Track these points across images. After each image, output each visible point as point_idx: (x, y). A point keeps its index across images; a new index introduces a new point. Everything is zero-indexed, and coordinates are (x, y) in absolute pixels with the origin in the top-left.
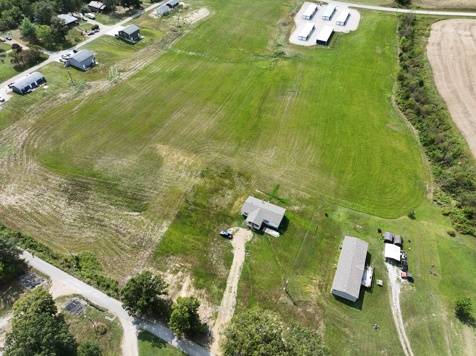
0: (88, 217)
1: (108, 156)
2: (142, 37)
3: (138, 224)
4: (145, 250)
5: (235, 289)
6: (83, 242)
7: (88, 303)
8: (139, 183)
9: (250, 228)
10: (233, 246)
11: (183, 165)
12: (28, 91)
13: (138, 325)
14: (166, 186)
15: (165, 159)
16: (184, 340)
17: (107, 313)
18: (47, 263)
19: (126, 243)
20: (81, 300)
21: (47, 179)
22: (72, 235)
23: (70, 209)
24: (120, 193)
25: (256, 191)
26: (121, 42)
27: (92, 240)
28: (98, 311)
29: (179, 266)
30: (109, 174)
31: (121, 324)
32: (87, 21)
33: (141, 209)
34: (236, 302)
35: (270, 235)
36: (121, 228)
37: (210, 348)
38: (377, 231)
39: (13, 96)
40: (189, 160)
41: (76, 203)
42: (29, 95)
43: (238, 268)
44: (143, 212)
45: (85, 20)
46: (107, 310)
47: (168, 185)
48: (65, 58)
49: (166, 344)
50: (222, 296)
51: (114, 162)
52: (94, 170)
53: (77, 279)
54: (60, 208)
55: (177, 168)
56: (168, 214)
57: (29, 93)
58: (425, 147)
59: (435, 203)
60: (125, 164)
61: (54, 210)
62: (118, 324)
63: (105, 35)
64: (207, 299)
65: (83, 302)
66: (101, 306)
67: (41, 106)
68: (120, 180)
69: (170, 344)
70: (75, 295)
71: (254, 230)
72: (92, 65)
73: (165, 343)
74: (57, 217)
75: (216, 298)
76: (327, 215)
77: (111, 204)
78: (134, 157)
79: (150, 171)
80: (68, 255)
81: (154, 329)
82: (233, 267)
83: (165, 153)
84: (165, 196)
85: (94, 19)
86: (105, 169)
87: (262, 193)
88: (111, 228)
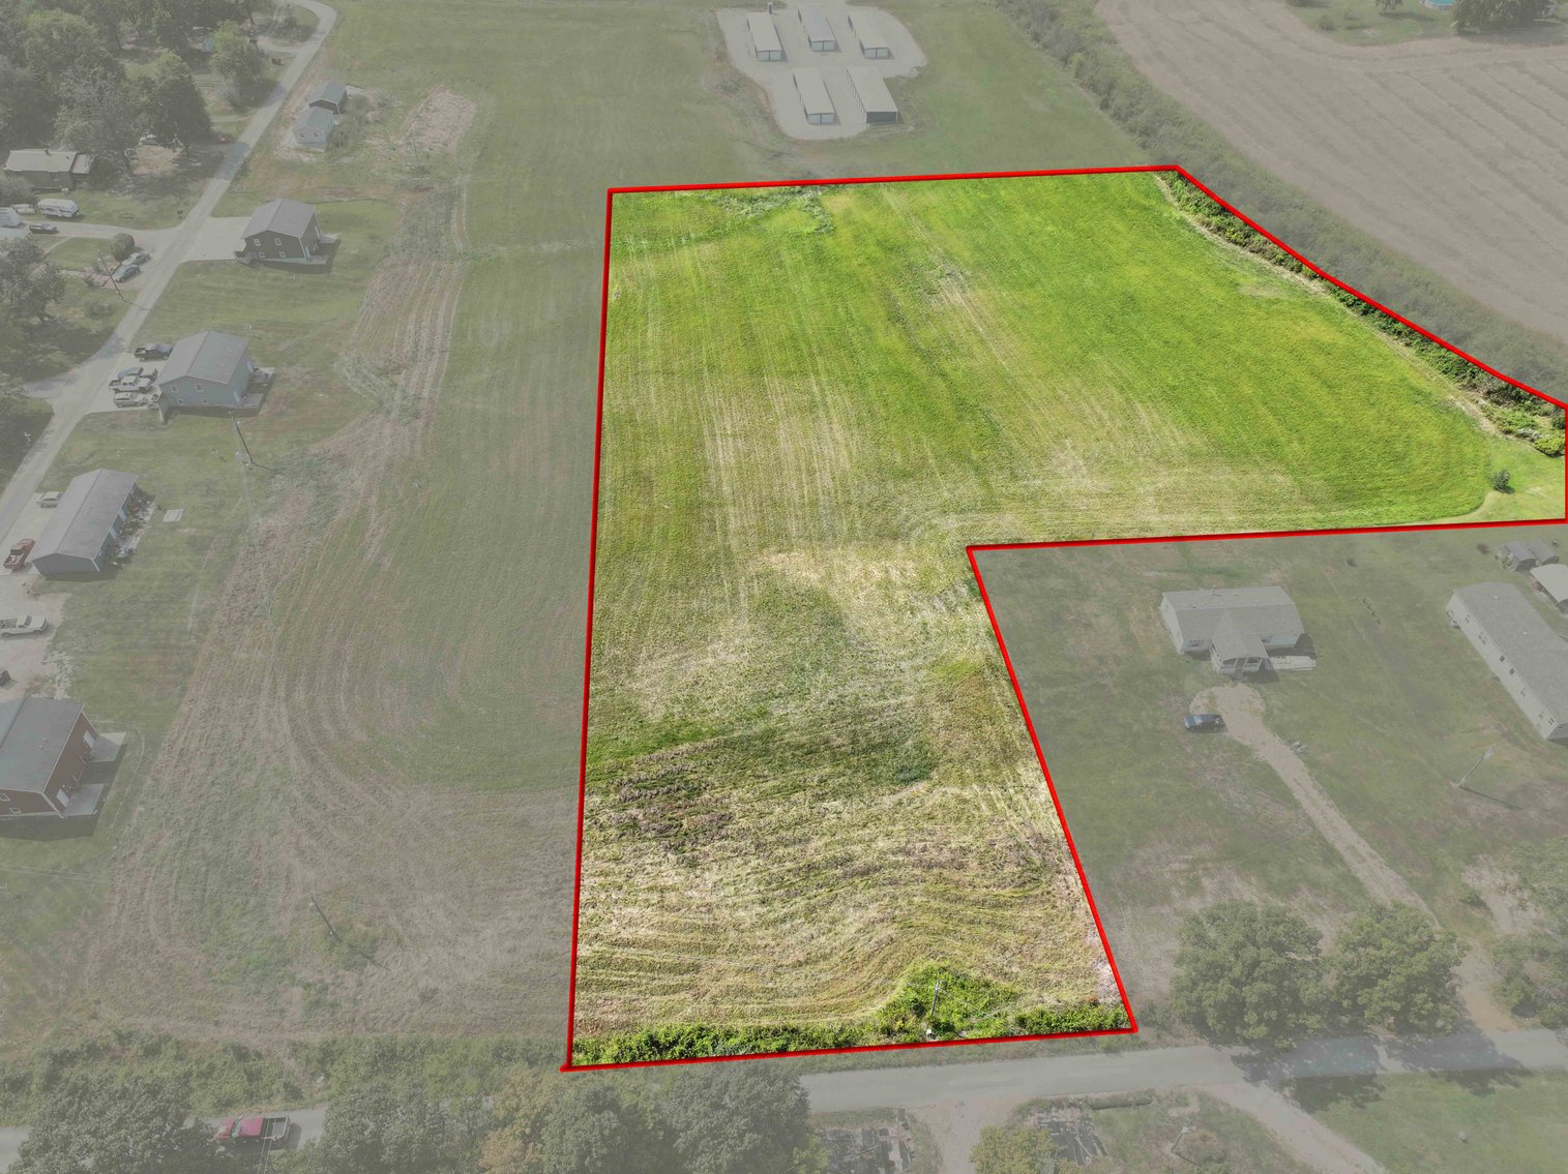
0: (796, 872)
1: (650, 657)
2: (333, 237)
3: (961, 813)
4: (1059, 872)
5: (1364, 848)
6: (867, 949)
7: (1080, 1107)
8: (832, 696)
9: (1233, 678)
10: (1247, 743)
11: (899, 588)
12: (122, 554)
13: (1266, 1077)
14: (918, 669)
15: (833, 593)
16: (1400, 1041)
17: (1159, 1101)
18: (834, 1074)
19: (986, 883)
20: (1053, 1114)
21: (523, 824)
22: (812, 947)
23: (711, 877)
24: (809, 753)
25: (1146, 574)
26: (272, 275)
27: (885, 932)
28: (1132, 1112)
29: (1185, 866)
30: (712, 711)
31: (1228, 1105)
32: (54, 231)
33: (919, 769)
34: (1399, 877)
35: (1291, 672)
36: (924, 850)
37: (1471, 1023)
38: (1479, 553)
39: (69, 595)
40: (900, 565)
41: (707, 848)
42: (132, 568)
43: (1314, 793)
44: (934, 774)
45: (49, 228)
46: (1151, 1092)
47: (919, 661)
48: (136, 388)
49: (1375, 1080)
50: (1355, 880)
51: (693, 668)
52: (655, 718)
53: (975, 1065)
54: (673, 888)
55: (891, 603)
56: (1005, 744)
57: (126, 560)
58: (1369, 316)
59: (1510, 437)
60: (733, 659)
61: (663, 907)
62: (1222, 1109)
63: (188, 263)
64: (1334, 907)
65: (1066, 1116)
66: (1125, 1092)
67: (229, 588)
68: (763, 714)
69: (1382, 1072)
70: (1023, 1111)
71: (1246, 679)
72: (255, 385)
73: (1368, 1079)
74: (699, 922)
75: (1350, 894)
76: (1351, 563)
77: (821, 798)
78: (735, 624)
79: (826, 644)
80: (870, 1013)
81: (1310, 1062)
82: (1298, 795)
83: (814, 577)
84: (945, 699)
85: (76, 217)
86: (686, 701)
87: (1165, 574)
88: (897, 865)
